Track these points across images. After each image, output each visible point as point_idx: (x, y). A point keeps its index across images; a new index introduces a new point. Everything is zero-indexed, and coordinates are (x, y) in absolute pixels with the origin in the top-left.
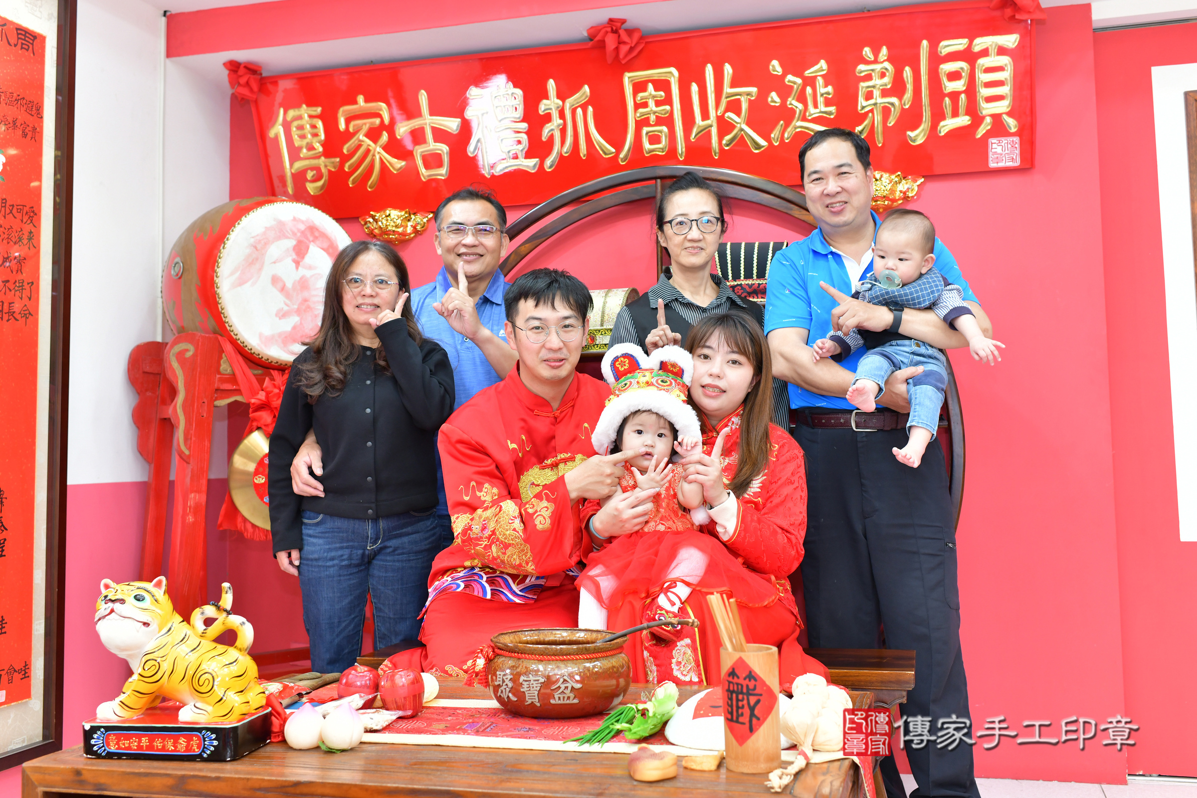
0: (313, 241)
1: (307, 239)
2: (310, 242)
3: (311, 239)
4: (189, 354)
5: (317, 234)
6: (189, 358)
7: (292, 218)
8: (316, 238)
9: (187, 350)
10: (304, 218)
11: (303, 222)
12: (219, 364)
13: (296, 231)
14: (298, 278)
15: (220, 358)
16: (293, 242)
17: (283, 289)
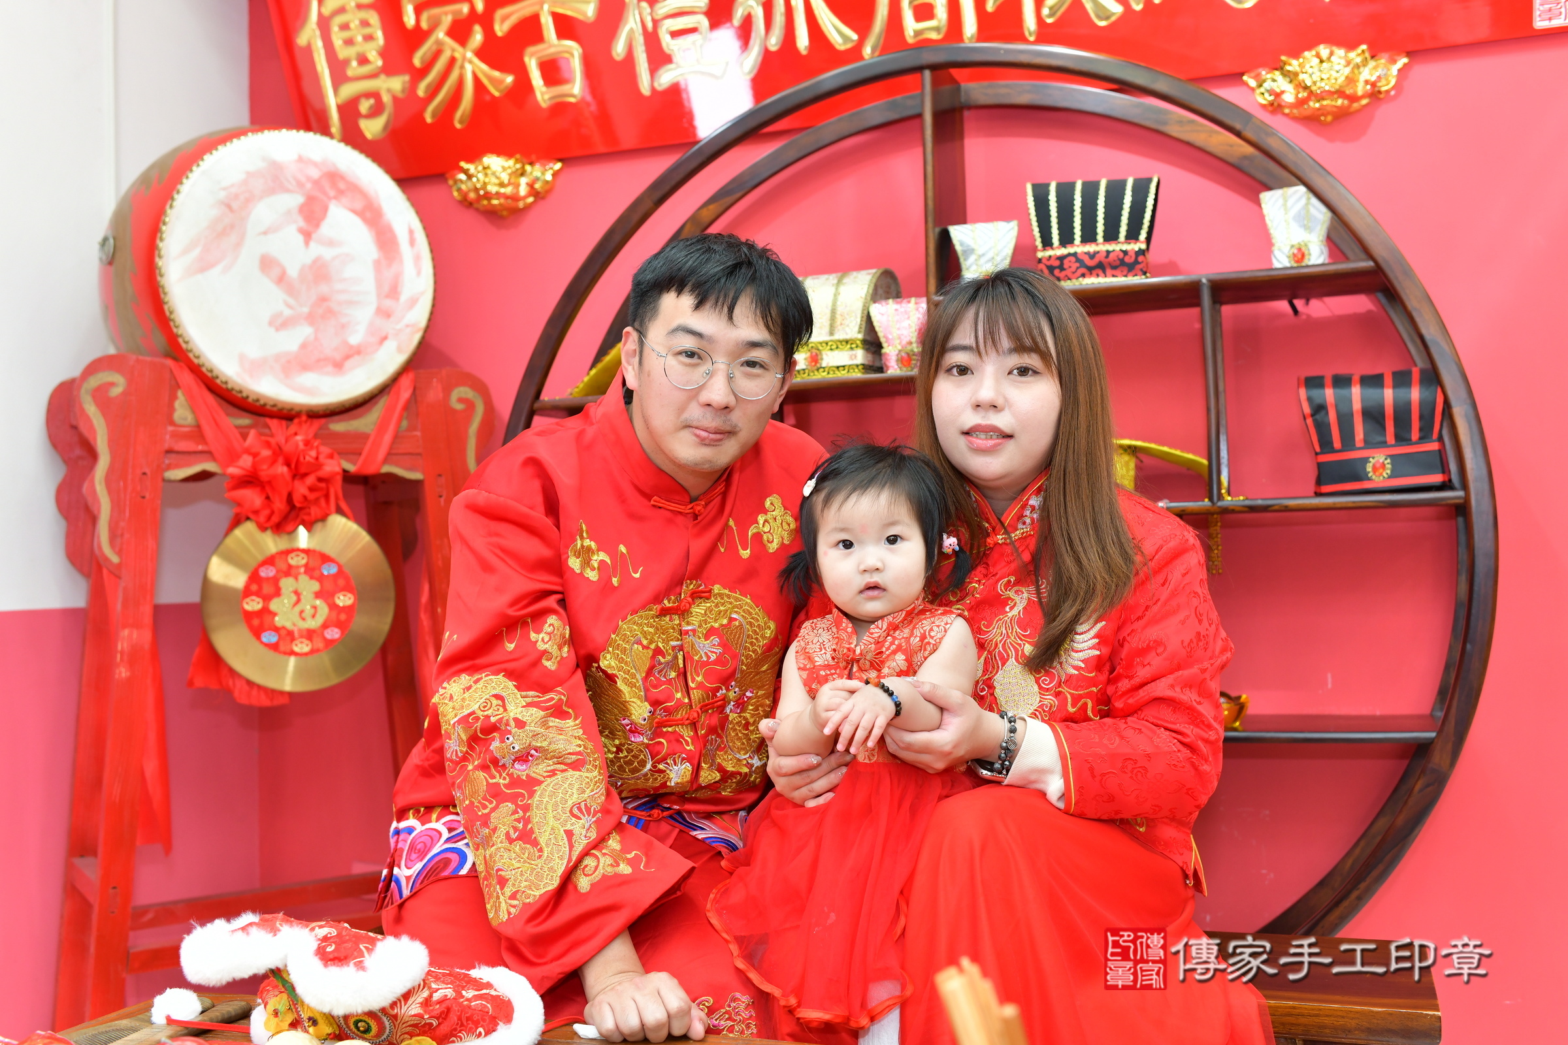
0: (335, 198)
1: (325, 193)
2: (330, 198)
3: (332, 193)
4: (116, 392)
5: (342, 186)
6: (117, 397)
7: (295, 157)
8: (340, 193)
9: (112, 384)
10: (317, 157)
11: (315, 164)
12: (171, 409)
13: (303, 179)
14: (309, 261)
15: (173, 397)
16: (299, 199)
17: (281, 279)
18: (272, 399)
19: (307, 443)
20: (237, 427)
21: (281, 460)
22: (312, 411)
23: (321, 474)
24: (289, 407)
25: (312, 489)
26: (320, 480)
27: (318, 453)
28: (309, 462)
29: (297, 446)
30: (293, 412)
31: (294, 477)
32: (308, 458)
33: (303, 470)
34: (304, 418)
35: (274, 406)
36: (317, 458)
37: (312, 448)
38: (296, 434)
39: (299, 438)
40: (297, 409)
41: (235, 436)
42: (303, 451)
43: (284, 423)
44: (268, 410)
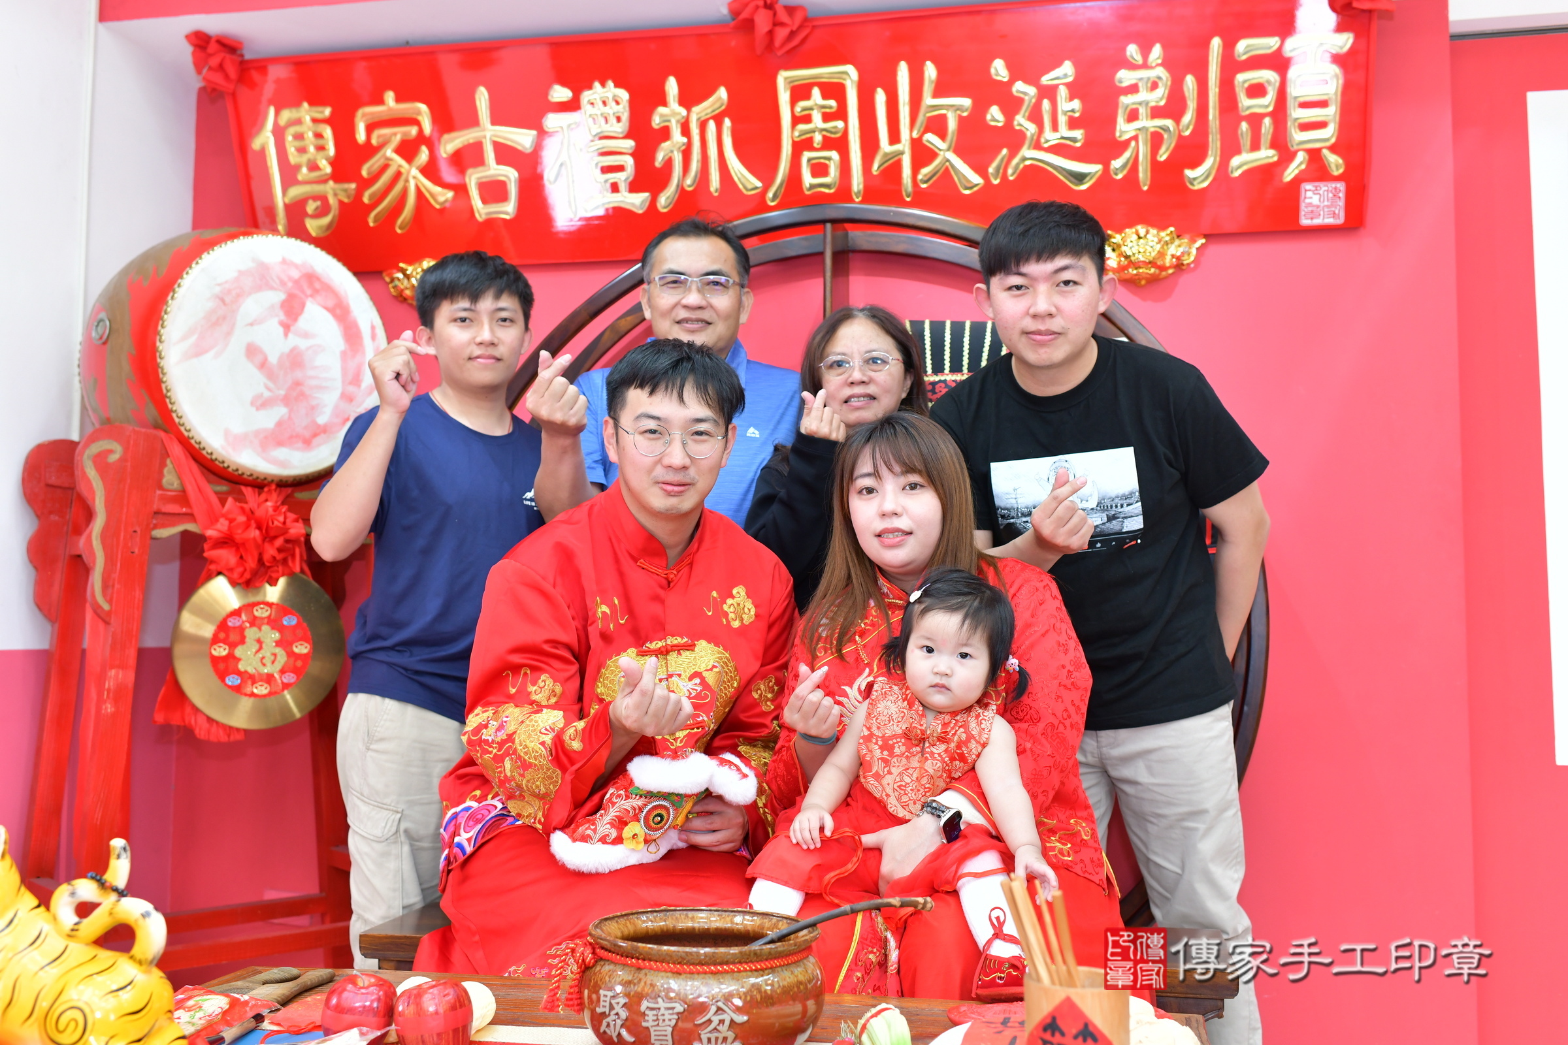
0: (312, 297)
1: (303, 292)
2: (307, 297)
3: (309, 292)
4: (113, 458)
5: (318, 286)
6: (114, 463)
7: (280, 260)
8: (317, 293)
9: (111, 451)
10: (298, 261)
11: (296, 266)
12: (161, 475)
13: (286, 279)
14: (287, 350)
15: (163, 465)
16: (281, 296)
17: (263, 365)
18: (248, 469)
19: (276, 509)
20: (216, 493)
21: (253, 524)
22: (281, 481)
23: (287, 536)
24: (262, 478)
25: (279, 550)
26: (287, 541)
27: (285, 518)
28: (277, 527)
29: (267, 511)
30: (266, 482)
31: (264, 540)
32: (276, 523)
33: (272, 533)
34: (273, 487)
35: (251, 475)
36: (284, 523)
37: (280, 514)
38: (266, 500)
39: (269, 504)
40: (269, 479)
41: (215, 500)
42: (272, 516)
43: (257, 490)
44: (245, 479)
